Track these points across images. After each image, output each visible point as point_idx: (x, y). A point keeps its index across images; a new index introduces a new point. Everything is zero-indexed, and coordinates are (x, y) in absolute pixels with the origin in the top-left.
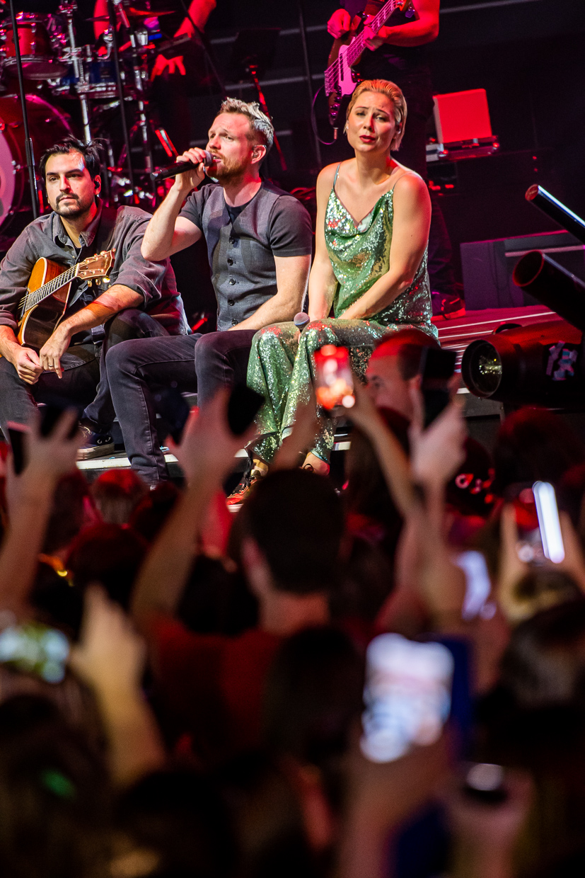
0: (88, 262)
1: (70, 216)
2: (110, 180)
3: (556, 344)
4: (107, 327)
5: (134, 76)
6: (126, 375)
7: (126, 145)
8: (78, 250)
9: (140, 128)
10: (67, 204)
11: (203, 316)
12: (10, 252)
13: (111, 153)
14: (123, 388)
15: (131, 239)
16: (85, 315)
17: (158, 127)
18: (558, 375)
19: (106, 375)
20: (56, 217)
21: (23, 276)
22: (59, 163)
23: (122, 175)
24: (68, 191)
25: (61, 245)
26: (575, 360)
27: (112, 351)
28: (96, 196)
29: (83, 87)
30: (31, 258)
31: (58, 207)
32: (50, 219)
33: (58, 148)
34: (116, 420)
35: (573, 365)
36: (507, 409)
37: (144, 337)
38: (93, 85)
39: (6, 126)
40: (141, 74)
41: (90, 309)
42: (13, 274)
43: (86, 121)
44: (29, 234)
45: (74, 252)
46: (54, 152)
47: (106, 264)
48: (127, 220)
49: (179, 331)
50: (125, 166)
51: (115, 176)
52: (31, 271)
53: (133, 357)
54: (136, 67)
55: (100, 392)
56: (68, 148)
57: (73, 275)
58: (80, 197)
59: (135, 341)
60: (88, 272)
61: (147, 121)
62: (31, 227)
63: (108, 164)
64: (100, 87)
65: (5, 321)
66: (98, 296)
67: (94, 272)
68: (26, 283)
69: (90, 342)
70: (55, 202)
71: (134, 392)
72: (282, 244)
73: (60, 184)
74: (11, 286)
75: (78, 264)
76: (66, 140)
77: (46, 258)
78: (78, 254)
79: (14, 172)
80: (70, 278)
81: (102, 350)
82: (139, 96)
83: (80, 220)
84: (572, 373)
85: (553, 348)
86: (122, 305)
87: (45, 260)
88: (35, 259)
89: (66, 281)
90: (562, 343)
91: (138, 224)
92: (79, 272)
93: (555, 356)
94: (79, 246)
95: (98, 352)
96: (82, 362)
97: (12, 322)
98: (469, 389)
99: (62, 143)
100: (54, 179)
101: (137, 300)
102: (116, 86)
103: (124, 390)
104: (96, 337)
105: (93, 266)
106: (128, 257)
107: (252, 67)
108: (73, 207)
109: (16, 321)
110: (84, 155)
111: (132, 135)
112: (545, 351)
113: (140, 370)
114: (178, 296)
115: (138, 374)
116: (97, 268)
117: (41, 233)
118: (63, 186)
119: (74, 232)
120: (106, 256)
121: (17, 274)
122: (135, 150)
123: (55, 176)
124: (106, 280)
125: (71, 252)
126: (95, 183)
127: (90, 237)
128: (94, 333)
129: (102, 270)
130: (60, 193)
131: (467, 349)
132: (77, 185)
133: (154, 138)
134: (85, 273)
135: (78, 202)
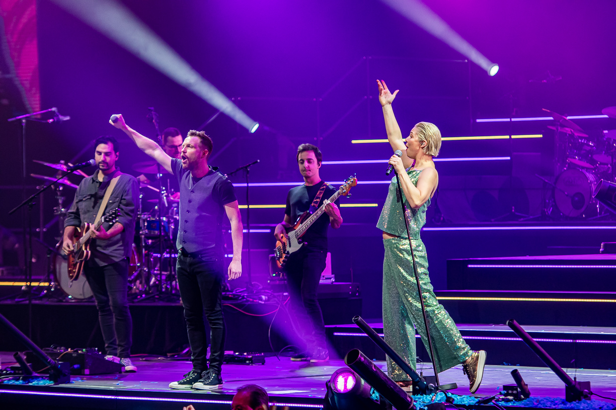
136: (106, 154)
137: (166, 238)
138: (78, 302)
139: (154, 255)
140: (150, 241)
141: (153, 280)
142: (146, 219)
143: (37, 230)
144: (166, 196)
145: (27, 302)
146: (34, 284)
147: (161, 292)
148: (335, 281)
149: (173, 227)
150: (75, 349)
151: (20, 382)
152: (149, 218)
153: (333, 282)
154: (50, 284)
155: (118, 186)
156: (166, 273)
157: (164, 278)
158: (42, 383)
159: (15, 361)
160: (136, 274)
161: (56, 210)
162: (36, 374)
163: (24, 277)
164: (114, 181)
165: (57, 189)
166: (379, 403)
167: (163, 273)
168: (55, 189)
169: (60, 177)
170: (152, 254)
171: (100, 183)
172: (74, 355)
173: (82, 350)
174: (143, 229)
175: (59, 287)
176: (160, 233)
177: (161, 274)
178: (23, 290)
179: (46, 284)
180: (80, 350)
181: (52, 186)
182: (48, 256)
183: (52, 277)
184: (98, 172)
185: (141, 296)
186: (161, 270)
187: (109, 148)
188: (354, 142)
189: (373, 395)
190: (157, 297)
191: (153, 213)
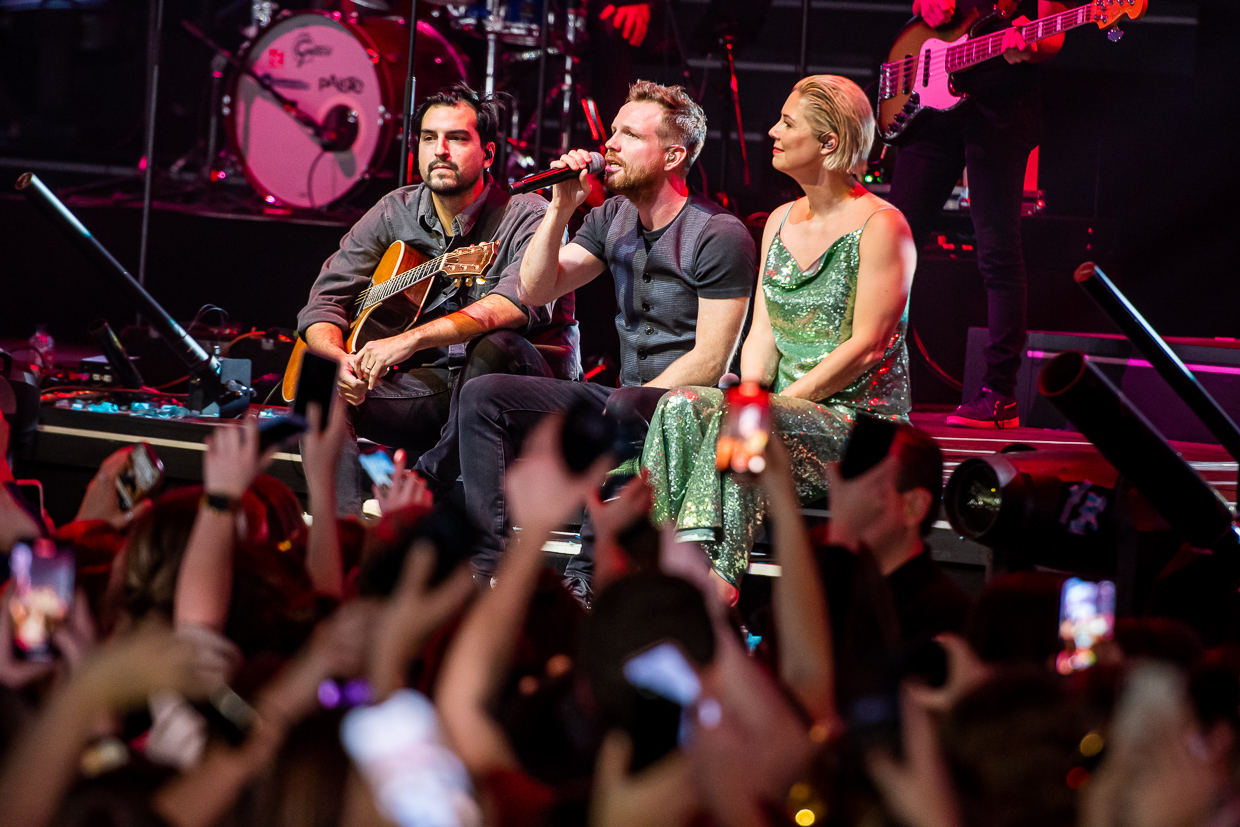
0: (460, 253)
1: (444, 193)
2: (507, 156)
3: (1079, 483)
4: (469, 349)
5: (566, 20)
6: (483, 420)
7: (538, 113)
8: (448, 239)
9: (562, 94)
10: (441, 177)
11: (600, 362)
12: (357, 227)
13: (515, 119)
14: (477, 437)
15: (524, 236)
16: (443, 326)
17: (586, 97)
18: (1075, 527)
19: (458, 413)
20: (427, 190)
21: (369, 261)
22: (442, 118)
23: (526, 153)
24: (445, 157)
25: (428, 229)
26: (1102, 509)
27: (470, 385)
28: (485, 170)
29: (494, 24)
30: (383, 240)
31: (429, 178)
32: (418, 191)
33: (442, 98)
34: (460, 479)
35: (1100, 516)
36: (997, 561)
37: (518, 372)
38: (508, 24)
39: (381, 57)
40: (576, 20)
41: (452, 319)
42: (355, 256)
43: (490, 70)
44: (386, 206)
45: (443, 240)
46: (436, 102)
47: (484, 259)
48: (522, 209)
49: (568, 374)
50: (531, 140)
51: (517, 153)
52: (381, 257)
53: (498, 397)
54: (570, 10)
55: (447, 435)
56: (456, 99)
57: (438, 268)
58: (461, 169)
59: (506, 377)
60: (457, 267)
61: (573, 87)
62: (391, 197)
63: (509, 134)
64: (518, 29)
65: (333, 317)
66: (466, 304)
67: (465, 268)
68: (371, 272)
69: (444, 366)
70: (426, 169)
71: (491, 445)
72: (708, 281)
73: (436, 147)
74: (351, 272)
75: (446, 255)
76: (456, 87)
77: (405, 242)
78: (447, 244)
79: (380, 122)
80: (431, 271)
81: (457, 380)
82: (568, 49)
83: (457, 199)
84: (1095, 528)
85: (1075, 488)
86: (496, 323)
87: (403, 245)
88: (389, 242)
89: (426, 274)
90: (1089, 483)
91: (536, 216)
92: (446, 265)
93: (1076, 499)
94: (452, 234)
95: (453, 381)
96: (427, 392)
97: (343, 321)
98: (952, 523)
99: (449, 91)
100: (429, 139)
101: (518, 320)
102: (540, 32)
103: (477, 439)
104: (454, 361)
105: (467, 259)
106: (516, 260)
107: (729, 38)
108: (449, 182)
109: (348, 320)
110: (477, 112)
111: (548, 101)
112: (1064, 490)
113: (505, 416)
114: (574, 324)
115: (500, 422)
116: (471, 262)
117: (403, 206)
118: (440, 150)
119: (446, 215)
120: (485, 248)
121: (360, 257)
122: (549, 124)
123: (433, 135)
124: (480, 281)
125: (438, 241)
126: (487, 152)
127: (468, 224)
128: (452, 354)
129: (477, 267)
130: (434, 158)
131: (957, 469)
132: (459, 152)
133: (578, 111)
134: (453, 268)
135: (457, 176)
136: (451, 135)
150: (270, 330)
173: (290, 335)
187: (460, 118)
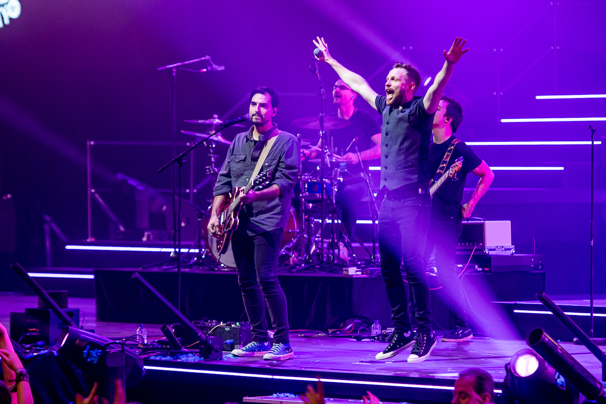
24: (258, 112)
31: (252, 119)
33: (260, 91)
58: (264, 117)
70: (251, 115)
73: (256, 108)
83: (260, 128)
108: (259, 121)
132: (264, 111)
135: (262, 119)
136: (261, 105)
137: (328, 201)
138: (231, 271)
139: (315, 220)
140: (311, 205)
141: (314, 248)
142: (307, 180)
143: (188, 191)
144: (328, 155)
145: (176, 270)
146: (183, 250)
147: (322, 262)
148: (515, 253)
149: (336, 190)
150: (228, 323)
151: (168, 358)
152: (310, 179)
153: (513, 254)
154: (200, 250)
155: (276, 147)
156: (328, 241)
157: (325, 245)
158: (192, 359)
159: (163, 334)
160: (295, 241)
161: (209, 169)
162: (186, 350)
163: (172, 243)
164: (272, 141)
165: (210, 146)
166: (564, 389)
167: (325, 240)
168: (208, 146)
169: (214, 132)
170: (313, 219)
171: (255, 142)
172: (227, 329)
173: (236, 324)
174: (303, 191)
175: (210, 254)
176: (322, 196)
177: (322, 242)
178: (172, 257)
179: (197, 251)
180: (233, 324)
181: (205, 143)
182: (200, 220)
183: (203, 243)
184: (253, 129)
185: (301, 266)
186: (322, 236)
187: (265, 99)
188: (538, 97)
189: (558, 381)
190: (317, 266)
191: (315, 174)
